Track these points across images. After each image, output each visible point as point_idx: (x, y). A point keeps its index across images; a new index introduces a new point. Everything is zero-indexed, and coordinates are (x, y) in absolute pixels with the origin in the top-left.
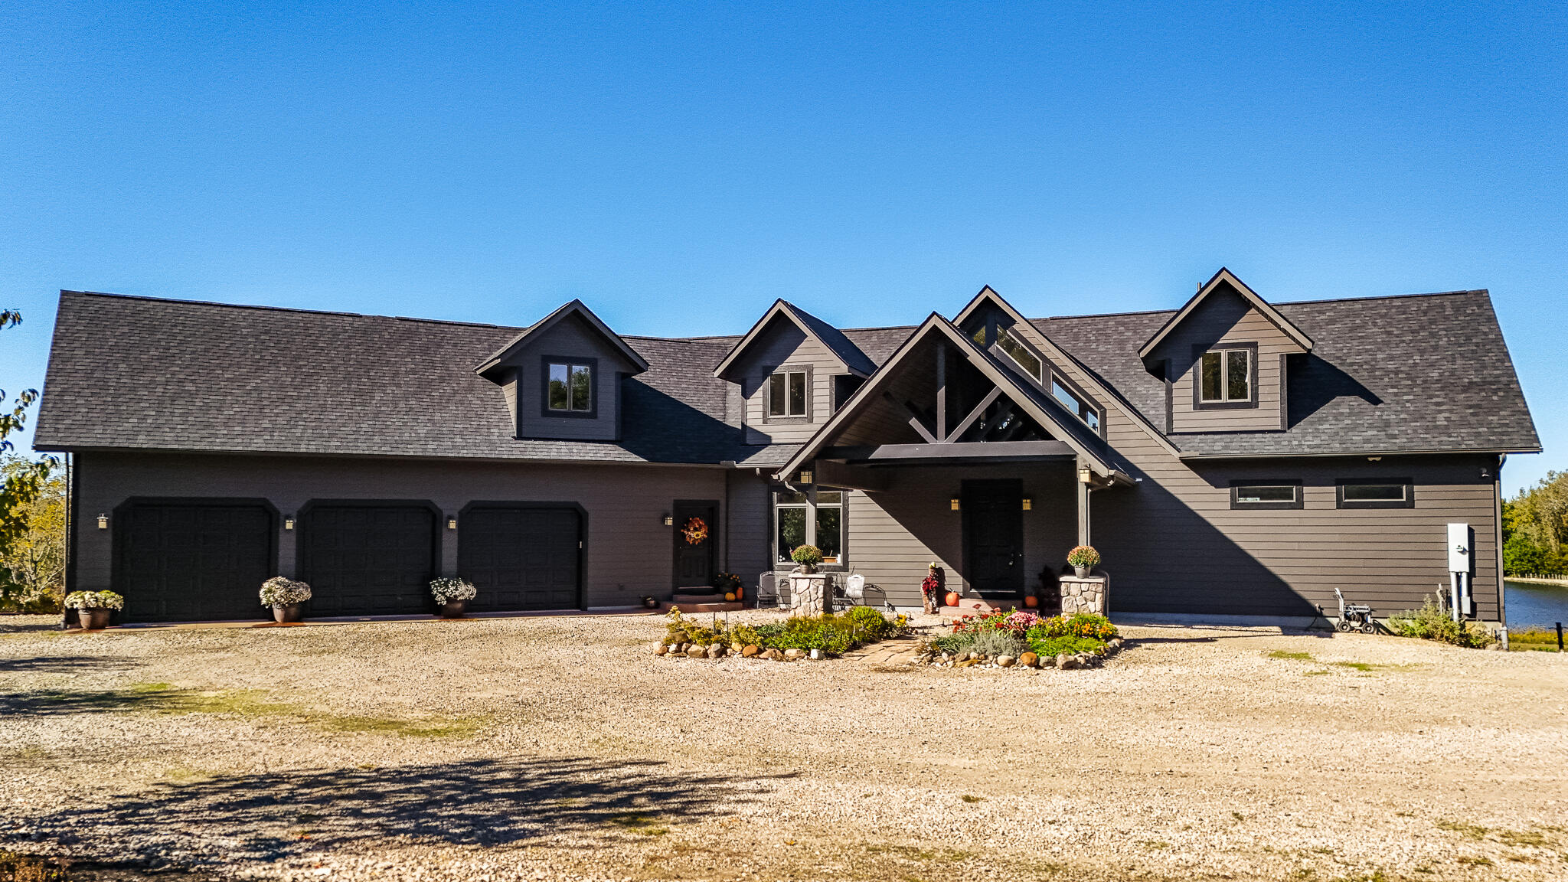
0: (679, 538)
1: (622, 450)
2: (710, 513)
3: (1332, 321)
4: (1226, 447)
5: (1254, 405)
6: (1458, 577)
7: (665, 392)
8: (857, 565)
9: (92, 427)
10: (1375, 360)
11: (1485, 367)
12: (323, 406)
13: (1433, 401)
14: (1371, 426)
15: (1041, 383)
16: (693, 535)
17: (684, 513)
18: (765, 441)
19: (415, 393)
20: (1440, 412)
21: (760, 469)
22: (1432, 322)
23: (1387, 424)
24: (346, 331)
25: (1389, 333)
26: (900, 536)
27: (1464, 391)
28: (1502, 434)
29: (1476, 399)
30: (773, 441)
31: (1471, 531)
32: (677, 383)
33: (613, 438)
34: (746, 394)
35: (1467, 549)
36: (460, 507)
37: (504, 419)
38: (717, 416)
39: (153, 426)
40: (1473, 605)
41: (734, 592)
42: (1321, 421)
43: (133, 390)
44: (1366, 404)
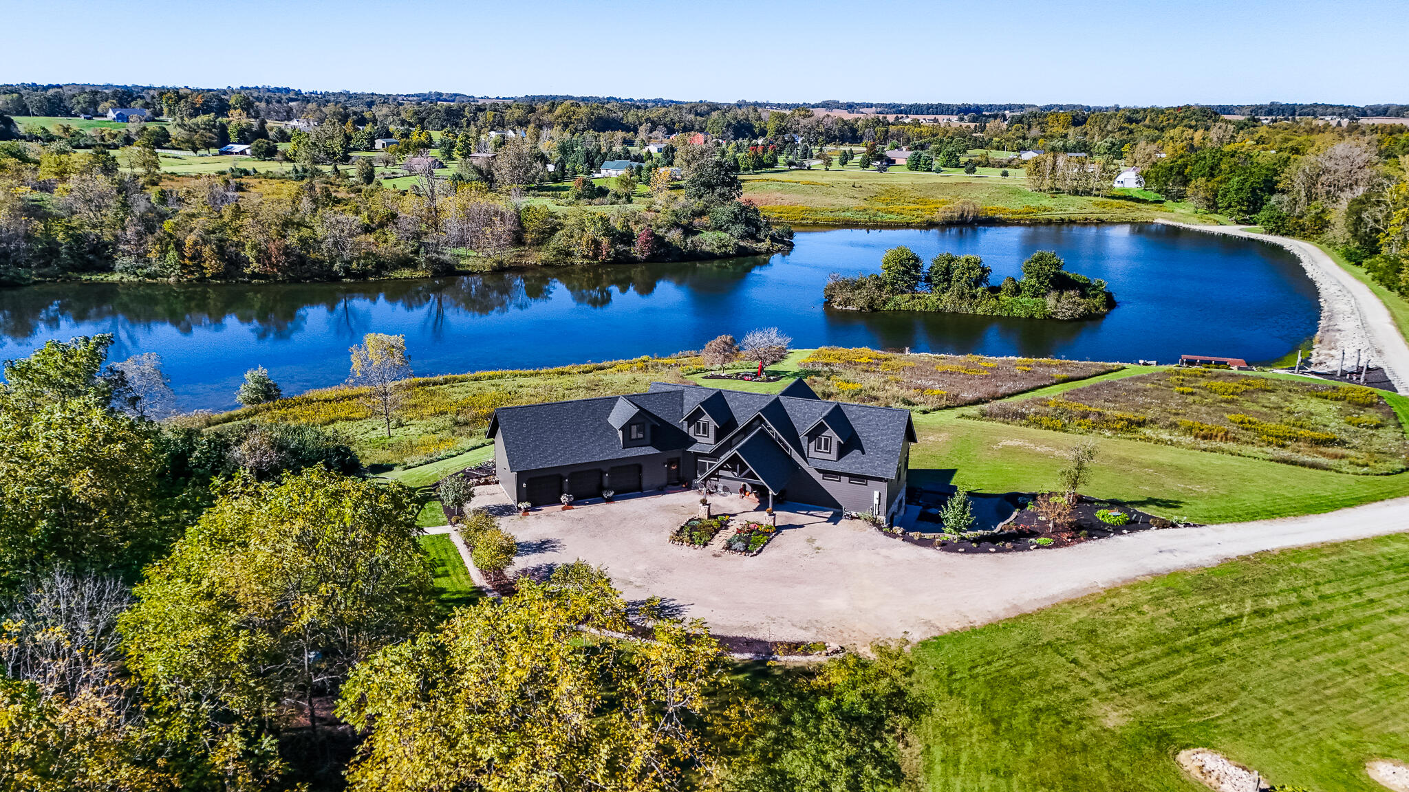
0: (669, 469)
1: (653, 449)
2: (678, 462)
4: (822, 464)
5: (830, 453)
6: (875, 504)
7: (664, 418)
10: (869, 436)
12: (571, 444)
13: (876, 456)
14: (858, 463)
15: (775, 438)
16: (673, 468)
17: (670, 462)
18: (696, 441)
19: (593, 434)
20: (877, 460)
21: (694, 451)
22: (890, 422)
23: (863, 463)
25: (877, 425)
27: (885, 453)
29: (888, 456)
31: (879, 494)
32: (667, 414)
33: (650, 444)
34: (689, 426)
35: (878, 498)
36: (609, 471)
37: (620, 442)
38: (680, 427)
39: (534, 460)
40: (878, 512)
41: (685, 484)
42: (846, 461)
43: (525, 446)
44: (860, 454)
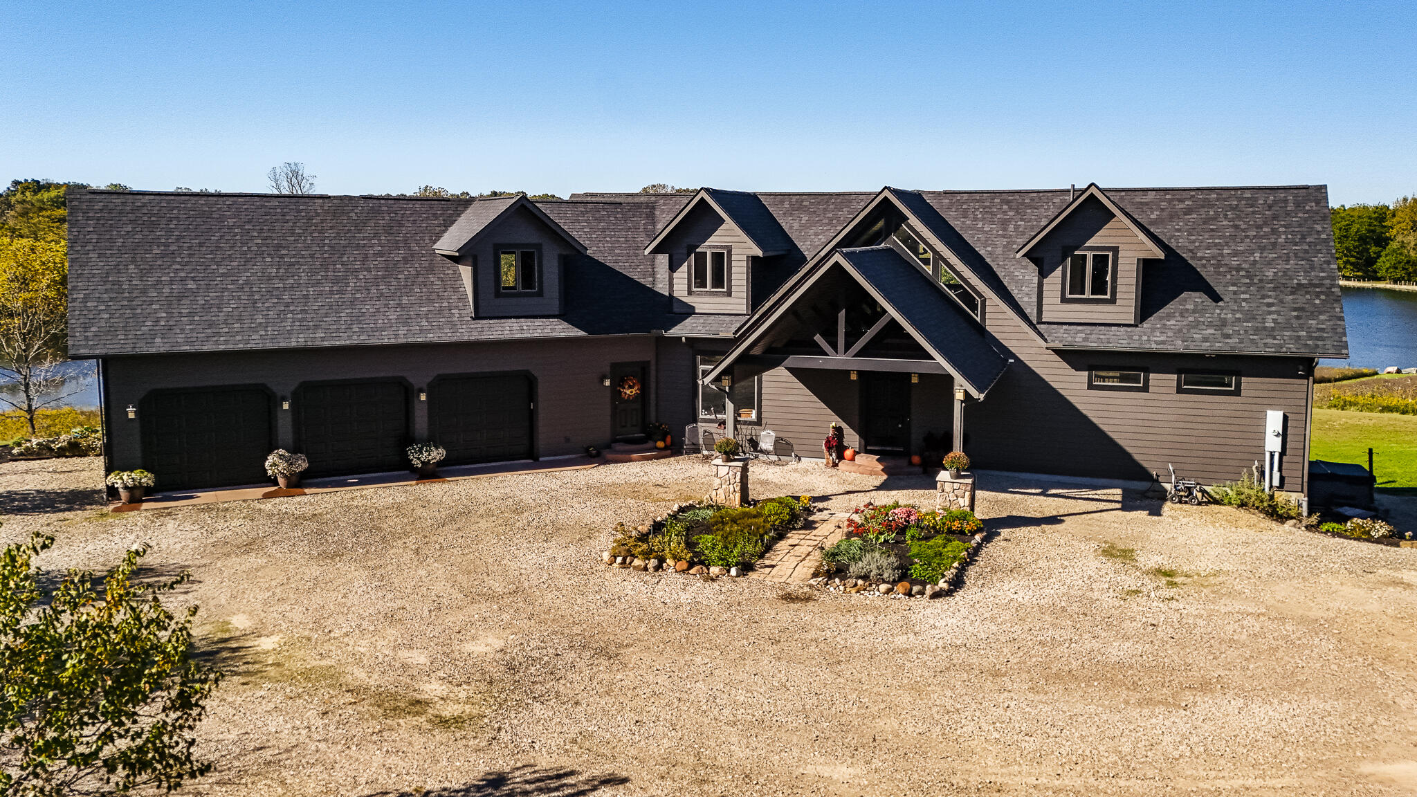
0: (615, 392)
1: (565, 325)
2: (641, 372)
3: (1188, 211)
4: (1085, 339)
5: (1113, 301)
6: (1272, 455)
7: (601, 259)
8: (769, 421)
9: (115, 333)
10: (1222, 255)
11: (1312, 268)
12: (306, 297)
13: (1265, 301)
14: (1210, 325)
15: (931, 273)
16: (628, 392)
17: (620, 374)
18: (689, 311)
19: (384, 277)
20: (1270, 313)
21: (686, 338)
22: (1275, 217)
23: (1224, 323)
24: (318, 215)
25: (1236, 227)
26: (806, 399)
27: (1292, 293)
28: (1318, 339)
29: (1302, 300)
30: (697, 311)
31: (1285, 418)
32: (612, 249)
33: (557, 313)
34: (673, 267)
35: (1281, 433)
36: (429, 379)
37: (463, 298)
38: (646, 282)
39: (166, 328)
40: (1282, 479)
41: (664, 440)
42: (1169, 316)
43: (144, 291)
44: (1209, 302)
